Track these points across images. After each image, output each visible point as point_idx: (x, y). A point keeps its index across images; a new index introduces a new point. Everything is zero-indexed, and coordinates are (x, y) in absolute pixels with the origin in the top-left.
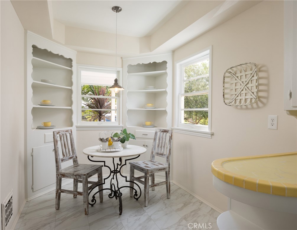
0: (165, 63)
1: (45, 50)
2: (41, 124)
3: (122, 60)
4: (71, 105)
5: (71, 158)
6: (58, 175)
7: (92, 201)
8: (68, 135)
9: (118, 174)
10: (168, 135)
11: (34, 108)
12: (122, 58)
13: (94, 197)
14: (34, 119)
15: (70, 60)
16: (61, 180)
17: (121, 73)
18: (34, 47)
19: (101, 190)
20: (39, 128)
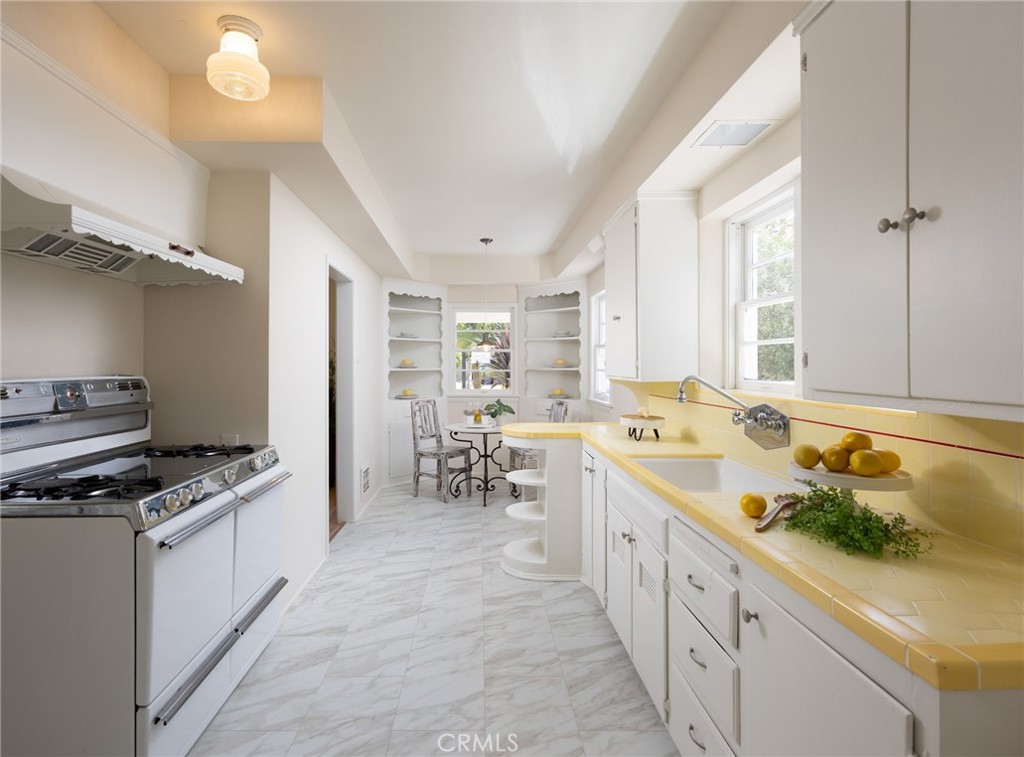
0: (576, 294)
1: (405, 295)
2: (399, 392)
3: (518, 291)
4: (440, 366)
5: (432, 436)
6: (416, 454)
7: (456, 491)
8: (430, 407)
9: (489, 459)
10: (564, 408)
11: (391, 372)
12: (517, 287)
13: (458, 486)
14: (391, 386)
15: (439, 299)
16: (419, 461)
17: (516, 309)
18: (392, 295)
19: (469, 478)
20: (398, 398)
